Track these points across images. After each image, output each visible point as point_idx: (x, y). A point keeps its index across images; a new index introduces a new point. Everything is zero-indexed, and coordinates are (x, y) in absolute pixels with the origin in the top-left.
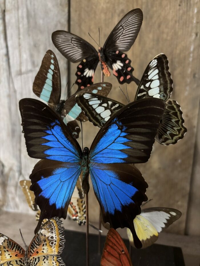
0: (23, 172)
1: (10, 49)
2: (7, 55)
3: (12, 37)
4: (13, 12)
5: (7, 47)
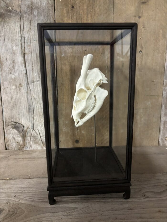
0: (34, 128)
1: (27, 71)
2: (26, 74)
3: (28, 65)
4: (29, 54)
5: (26, 70)
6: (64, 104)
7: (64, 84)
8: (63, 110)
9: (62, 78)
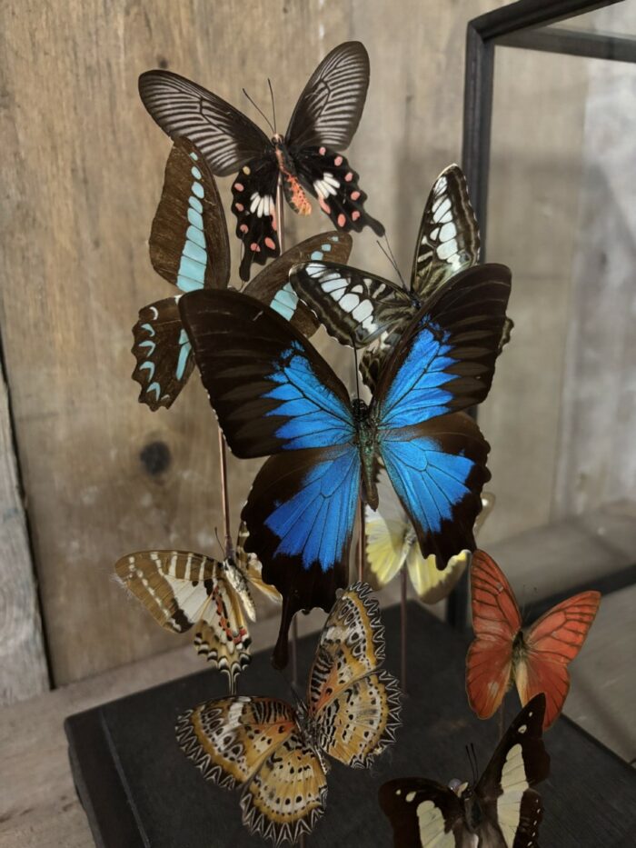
6: (58, 370)
7: (38, 214)
8: (53, 415)
9: (22, 163)
